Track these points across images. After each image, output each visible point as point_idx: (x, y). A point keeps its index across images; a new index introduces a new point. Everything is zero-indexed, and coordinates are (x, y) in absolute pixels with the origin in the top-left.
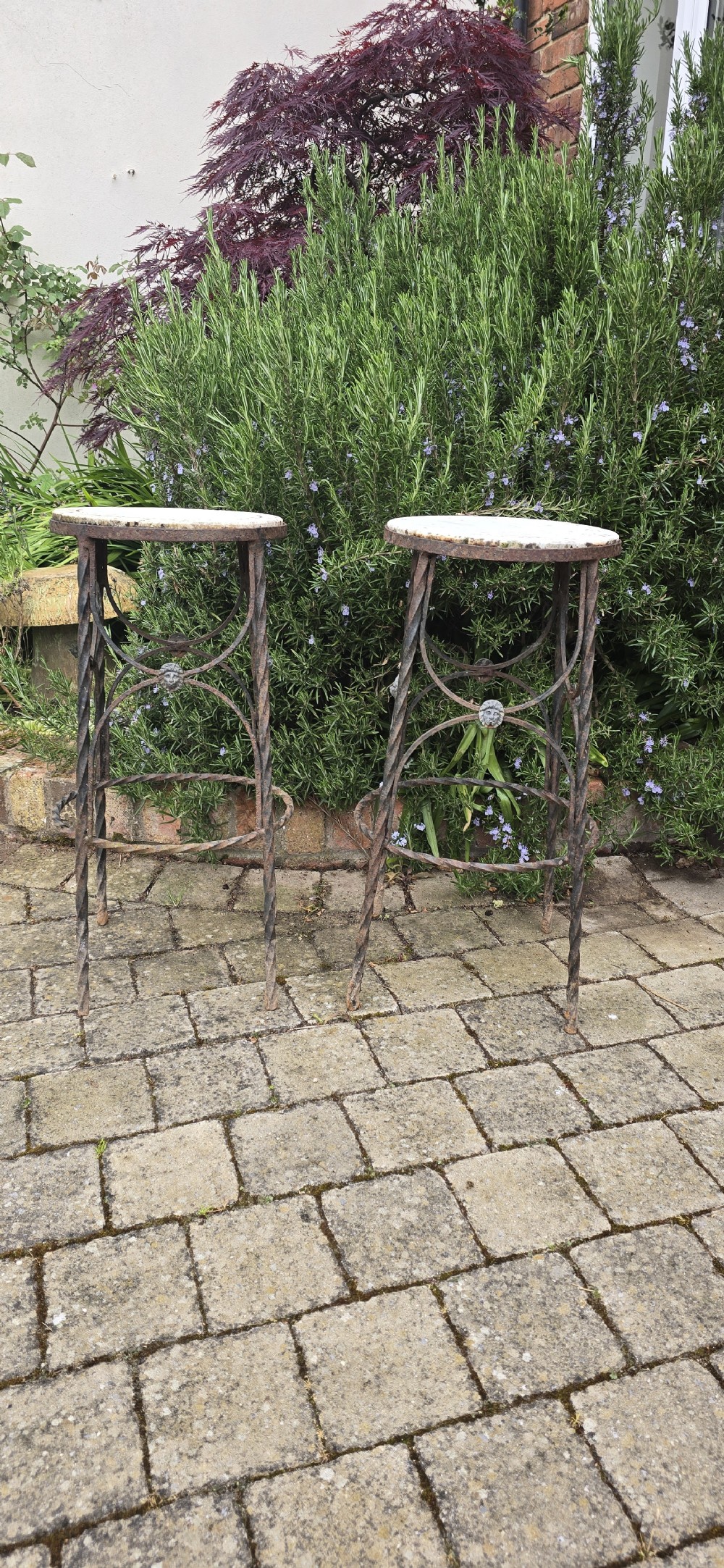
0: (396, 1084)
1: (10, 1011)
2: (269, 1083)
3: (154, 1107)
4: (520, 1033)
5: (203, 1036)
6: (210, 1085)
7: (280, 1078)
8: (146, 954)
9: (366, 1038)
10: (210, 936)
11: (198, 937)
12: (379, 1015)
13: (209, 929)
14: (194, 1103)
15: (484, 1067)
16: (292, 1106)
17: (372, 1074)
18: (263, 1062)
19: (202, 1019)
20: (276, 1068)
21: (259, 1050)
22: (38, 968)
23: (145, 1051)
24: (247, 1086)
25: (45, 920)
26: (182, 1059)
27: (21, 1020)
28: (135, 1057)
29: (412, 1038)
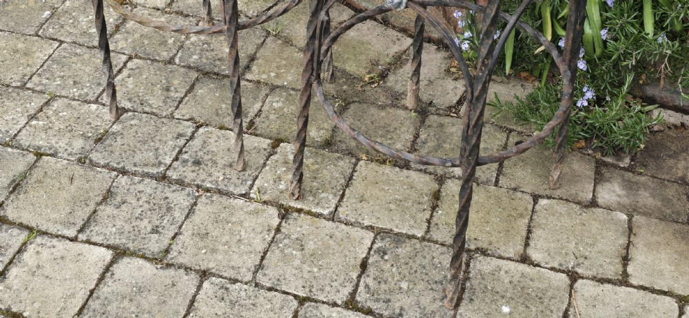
0: (257, 285)
1: (86, 90)
2: (173, 238)
3: (89, 219)
4: (404, 285)
5: (169, 173)
6: (137, 218)
7: (185, 238)
8: (215, 74)
9: (278, 230)
10: (273, 74)
11: (264, 72)
12: (309, 213)
13: (278, 67)
14: (114, 229)
15: (339, 302)
16: (169, 266)
17: (249, 266)
18: (187, 217)
19: (185, 156)
20: (190, 227)
21: (195, 204)
22: (137, 57)
23: (124, 168)
24: (157, 232)
25: (177, 13)
26: (140, 187)
27: (86, 101)
28: (114, 169)
29: (313, 247)
